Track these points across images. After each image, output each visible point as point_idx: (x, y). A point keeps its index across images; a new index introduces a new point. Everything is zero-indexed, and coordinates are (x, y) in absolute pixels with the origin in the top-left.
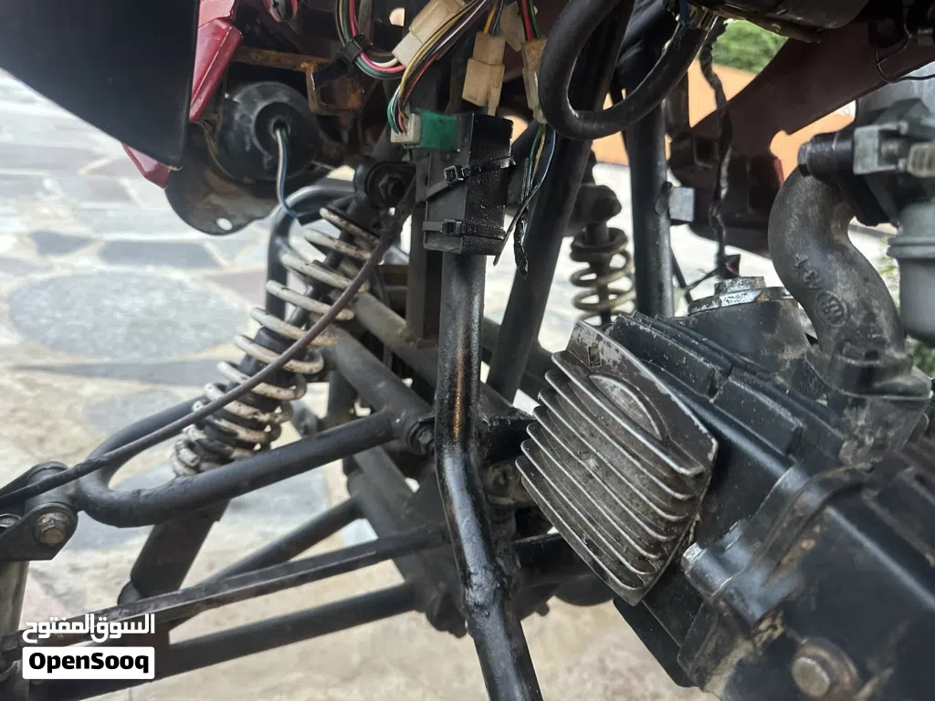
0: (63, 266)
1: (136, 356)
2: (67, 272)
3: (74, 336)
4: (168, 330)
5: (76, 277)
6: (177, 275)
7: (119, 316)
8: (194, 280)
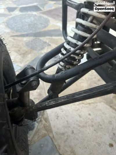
0: (14, 14)
1: (31, 31)
2: (14, 15)
3: (19, 29)
4: (36, 25)
5: (16, 16)
6: (34, 13)
7: (26, 23)
8: (38, 14)
